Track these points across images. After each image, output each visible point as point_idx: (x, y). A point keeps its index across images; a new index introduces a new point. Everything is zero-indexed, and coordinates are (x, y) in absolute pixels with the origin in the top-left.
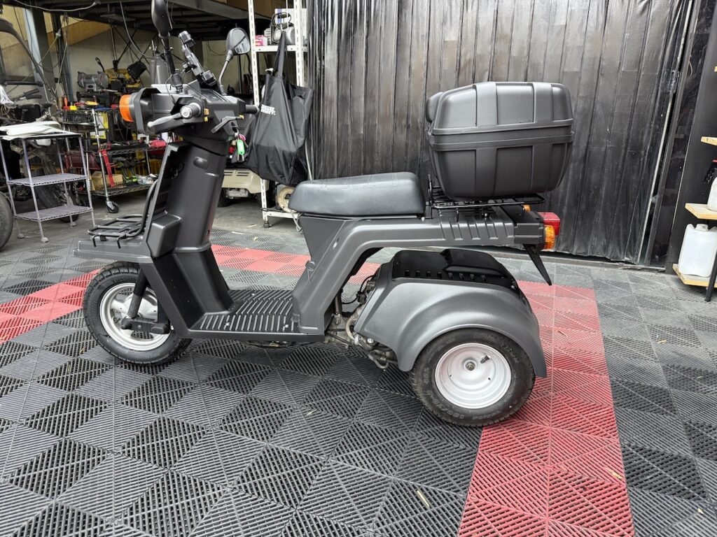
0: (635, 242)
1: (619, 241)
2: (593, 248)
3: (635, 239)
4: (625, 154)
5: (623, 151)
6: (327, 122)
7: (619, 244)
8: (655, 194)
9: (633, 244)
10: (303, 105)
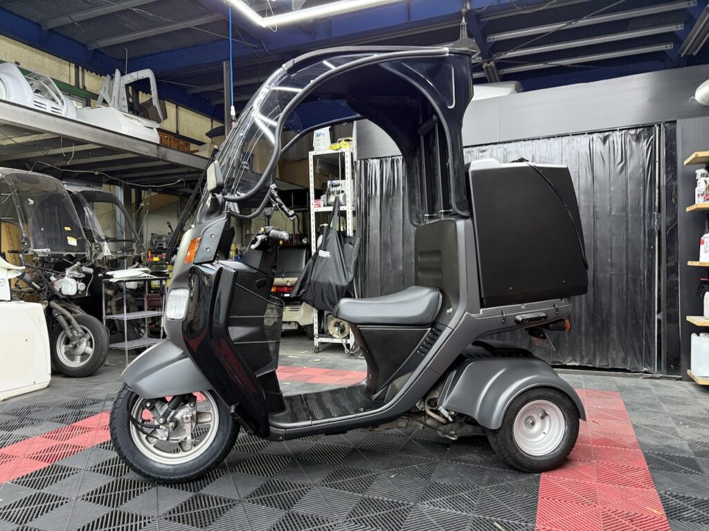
0: (650, 354)
1: (635, 353)
2: (613, 361)
3: (649, 351)
4: (627, 280)
5: (625, 277)
6: (372, 262)
7: (636, 356)
8: (659, 311)
9: (648, 356)
10: (352, 250)
